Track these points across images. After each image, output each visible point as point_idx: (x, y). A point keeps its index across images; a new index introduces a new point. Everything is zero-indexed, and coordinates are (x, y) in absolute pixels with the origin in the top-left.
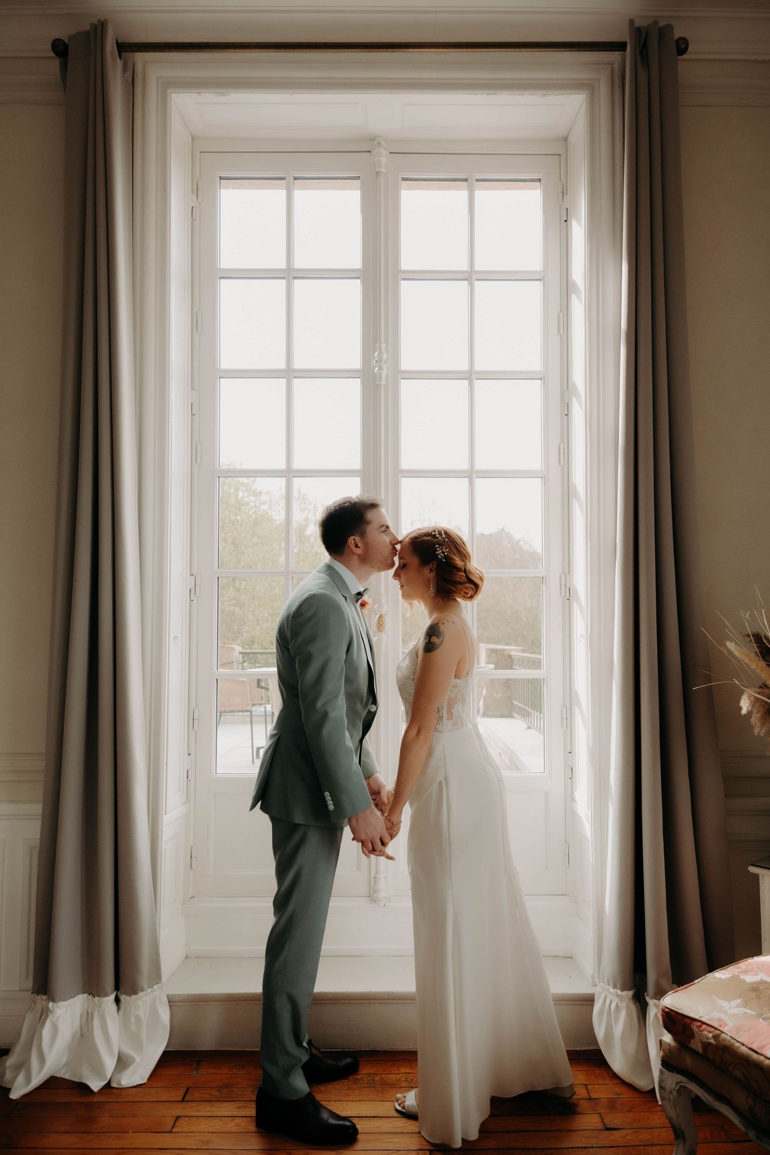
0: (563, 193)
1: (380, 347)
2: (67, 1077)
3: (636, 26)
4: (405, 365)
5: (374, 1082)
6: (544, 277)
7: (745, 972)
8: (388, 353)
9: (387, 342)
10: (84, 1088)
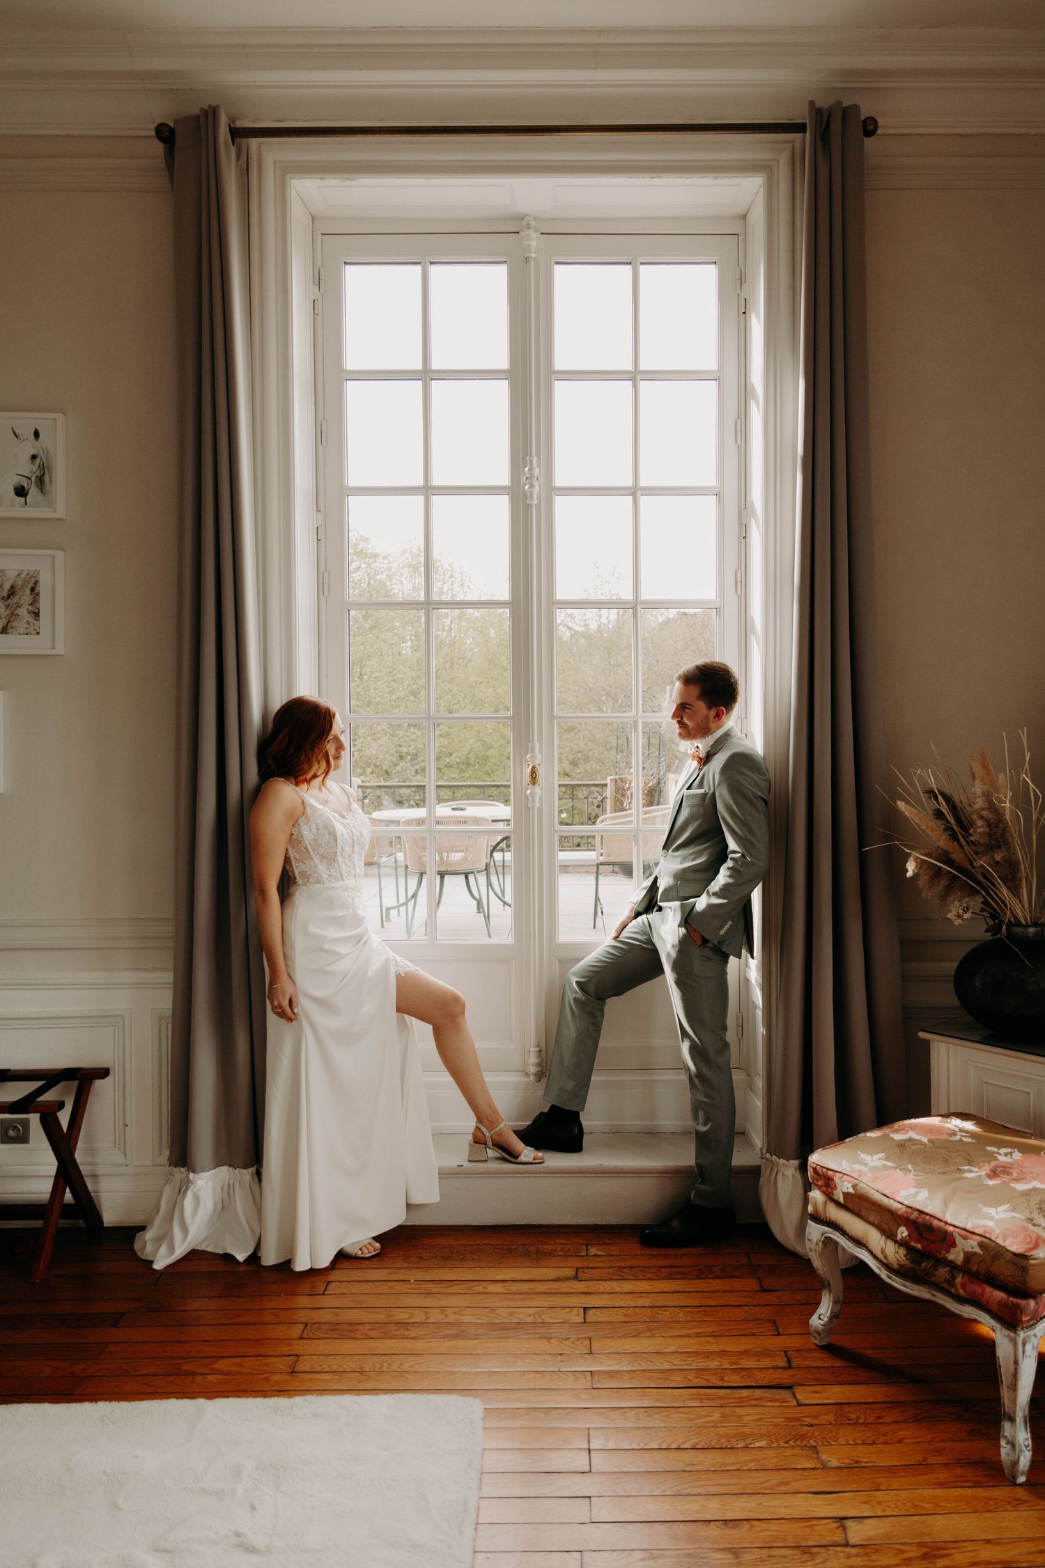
0: (742, 281)
1: (531, 461)
2: (209, 1249)
3: (817, 107)
4: (559, 481)
5: (529, 1251)
6: (719, 377)
7: (897, 1131)
8: (540, 468)
9: (538, 455)
10: (229, 1258)
